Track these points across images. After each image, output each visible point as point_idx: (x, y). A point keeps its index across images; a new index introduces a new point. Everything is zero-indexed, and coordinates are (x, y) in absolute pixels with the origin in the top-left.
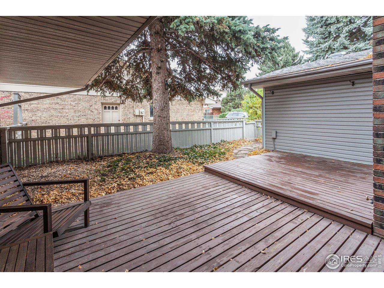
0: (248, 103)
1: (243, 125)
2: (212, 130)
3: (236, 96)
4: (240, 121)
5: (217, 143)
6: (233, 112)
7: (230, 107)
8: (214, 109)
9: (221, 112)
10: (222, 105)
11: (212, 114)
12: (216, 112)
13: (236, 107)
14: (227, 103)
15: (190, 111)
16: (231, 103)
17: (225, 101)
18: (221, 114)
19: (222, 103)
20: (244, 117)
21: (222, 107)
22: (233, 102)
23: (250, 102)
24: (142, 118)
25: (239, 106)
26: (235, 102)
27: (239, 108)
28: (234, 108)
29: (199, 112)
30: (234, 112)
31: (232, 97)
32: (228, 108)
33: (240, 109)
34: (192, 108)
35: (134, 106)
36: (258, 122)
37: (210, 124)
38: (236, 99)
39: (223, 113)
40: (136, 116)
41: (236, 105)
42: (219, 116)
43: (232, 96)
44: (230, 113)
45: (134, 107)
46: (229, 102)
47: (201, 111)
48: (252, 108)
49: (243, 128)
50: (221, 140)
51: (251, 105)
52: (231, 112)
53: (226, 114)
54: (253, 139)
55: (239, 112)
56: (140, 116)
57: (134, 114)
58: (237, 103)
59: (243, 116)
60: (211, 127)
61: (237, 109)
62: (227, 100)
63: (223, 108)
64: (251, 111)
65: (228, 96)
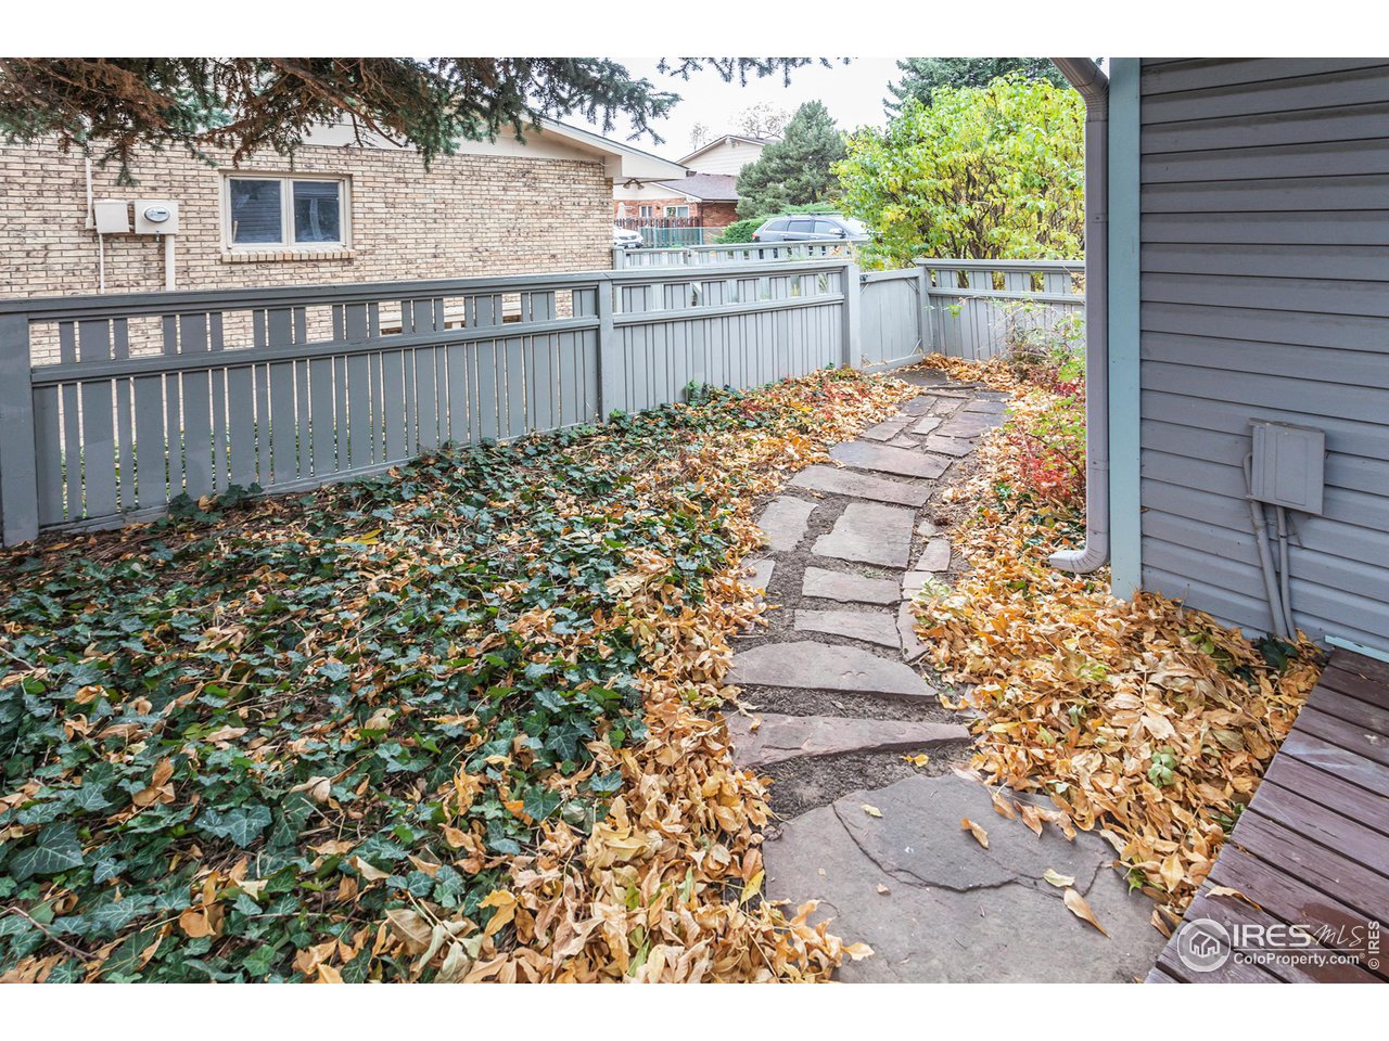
0: (874, 173)
1: (844, 288)
2: (607, 334)
3: (803, 158)
4: (829, 270)
5: (645, 414)
6: (787, 218)
7: (778, 197)
8: (704, 206)
9: (739, 217)
10: (743, 190)
11: (699, 222)
12: (715, 215)
13: (802, 197)
14: (762, 184)
15: (530, 209)
16: (781, 186)
17: (754, 175)
18: (734, 224)
19: (740, 185)
20: (843, 236)
21: (740, 198)
22: (791, 181)
23: (890, 165)
24: (162, 250)
25: (818, 194)
26: (799, 180)
27: (815, 201)
28: (796, 201)
29: (586, 216)
30: (794, 218)
31: (787, 161)
32: (767, 200)
33: (822, 205)
34: (542, 199)
35: (90, 181)
36: (941, 269)
37: (588, 296)
38: (806, 167)
39: (744, 221)
40: (104, 235)
41: (803, 189)
42: (724, 229)
43: (787, 157)
44: (772, 219)
45: (89, 188)
46: (770, 179)
47: (597, 214)
48: (893, 197)
49: (844, 304)
50: (682, 384)
51: (891, 179)
52: (782, 218)
53: (757, 226)
54: (909, 357)
55: (817, 218)
56: (142, 237)
57: (89, 226)
58: (808, 182)
59: (837, 230)
60: (597, 312)
61: (810, 206)
62: (762, 173)
63: (745, 203)
64: (891, 212)
65: (769, 159)
